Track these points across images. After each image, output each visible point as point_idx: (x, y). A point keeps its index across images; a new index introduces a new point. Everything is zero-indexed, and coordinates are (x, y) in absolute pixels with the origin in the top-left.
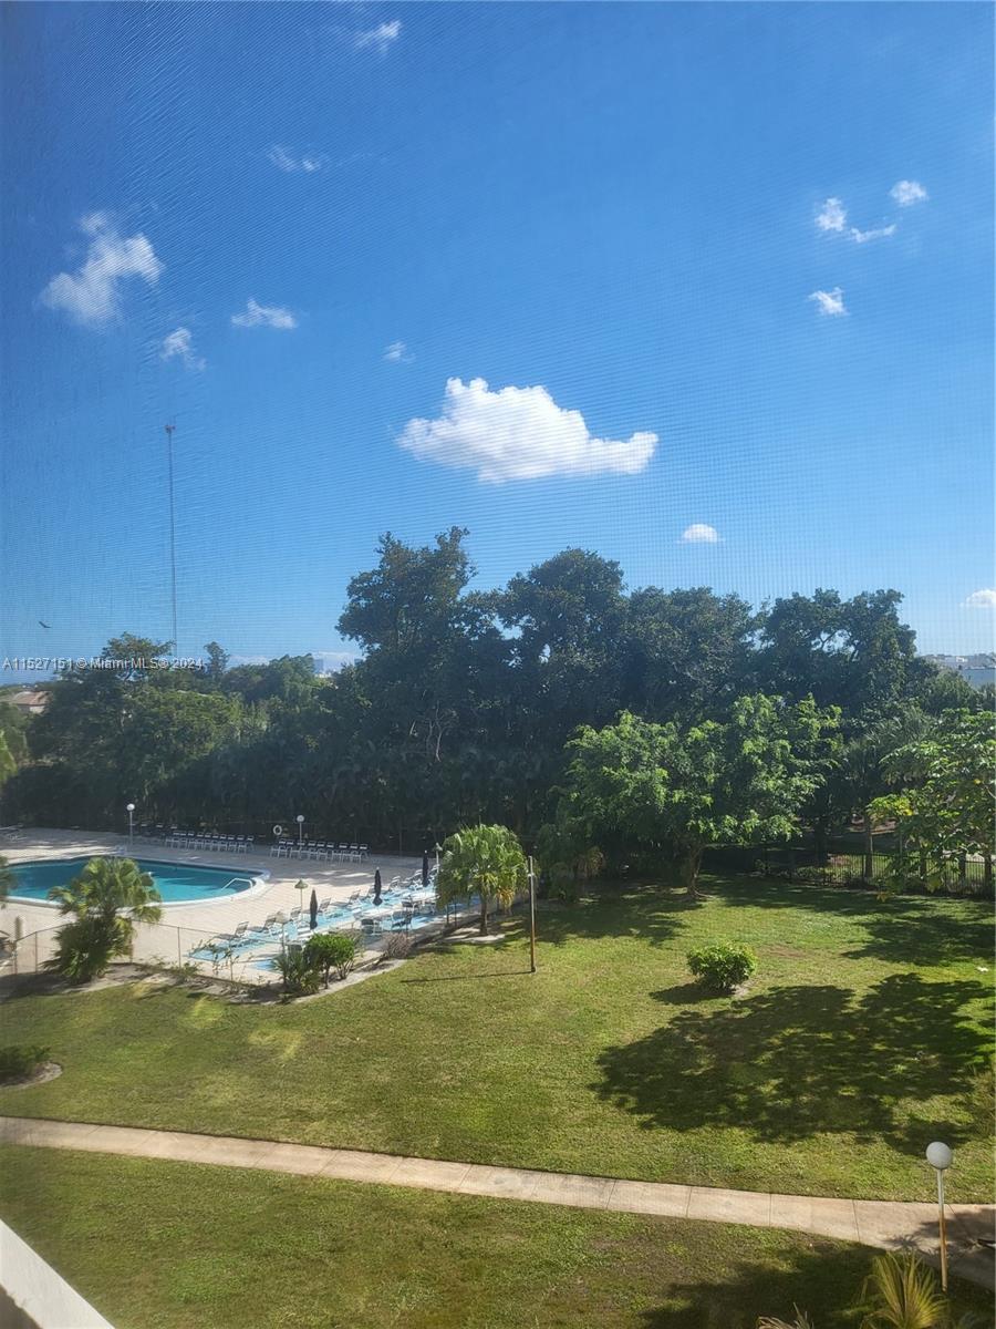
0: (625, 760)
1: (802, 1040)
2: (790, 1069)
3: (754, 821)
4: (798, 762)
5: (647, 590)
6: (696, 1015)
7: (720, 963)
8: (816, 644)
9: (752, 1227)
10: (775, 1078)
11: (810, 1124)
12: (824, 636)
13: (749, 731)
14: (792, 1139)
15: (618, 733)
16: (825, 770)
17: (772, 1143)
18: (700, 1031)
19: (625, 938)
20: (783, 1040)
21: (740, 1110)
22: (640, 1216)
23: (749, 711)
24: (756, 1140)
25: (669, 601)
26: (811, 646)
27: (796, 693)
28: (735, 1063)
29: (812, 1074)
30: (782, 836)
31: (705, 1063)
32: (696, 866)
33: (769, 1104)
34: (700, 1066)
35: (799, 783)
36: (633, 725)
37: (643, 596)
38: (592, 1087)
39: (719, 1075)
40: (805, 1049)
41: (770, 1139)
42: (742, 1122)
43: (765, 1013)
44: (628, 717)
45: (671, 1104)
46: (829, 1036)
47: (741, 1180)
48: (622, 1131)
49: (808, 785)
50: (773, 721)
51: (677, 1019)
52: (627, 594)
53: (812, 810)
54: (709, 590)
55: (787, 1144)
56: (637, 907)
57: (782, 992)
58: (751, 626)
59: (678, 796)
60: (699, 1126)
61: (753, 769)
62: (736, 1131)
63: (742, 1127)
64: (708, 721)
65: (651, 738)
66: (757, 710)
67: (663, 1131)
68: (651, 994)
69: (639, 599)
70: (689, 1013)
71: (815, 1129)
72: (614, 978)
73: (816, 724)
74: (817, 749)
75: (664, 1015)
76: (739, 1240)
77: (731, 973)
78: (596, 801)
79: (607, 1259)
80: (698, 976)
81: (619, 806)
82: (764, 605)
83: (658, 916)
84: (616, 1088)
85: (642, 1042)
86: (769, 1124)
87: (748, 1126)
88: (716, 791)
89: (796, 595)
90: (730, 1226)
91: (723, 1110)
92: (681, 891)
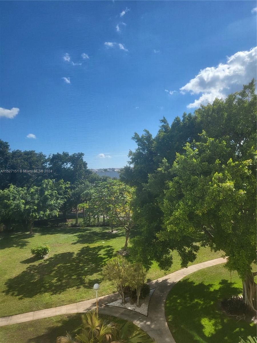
0: (11, 198)
1: (62, 267)
2: (60, 275)
3: (48, 212)
4: (59, 196)
5: (17, 151)
6: (34, 266)
7: (40, 250)
8: (63, 166)
9: (51, 317)
10: (56, 278)
11: (65, 287)
12: (65, 164)
13: (46, 188)
14: (61, 292)
15: (9, 191)
16: (66, 198)
17: (56, 294)
18: (35, 269)
19: (11, 248)
20: (58, 268)
21: (47, 288)
22: (20, 324)
23: (46, 184)
24: (52, 295)
25: (23, 154)
26: (62, 166)
27: (58, 178)
28: (45, 276)
29: (65, 275)
30: (56, 216)
31: (37, 278)
32: (32, 226)
33: (55, 284)
34: (36, 279)
35: (59, 202)
36: (14, 188)
37: (16, 152)
38: (3, 292)
39: (41, 280)
40: (63, 269)
41: (55, 294)
42: (48, 291)
43: (53, 262)
44: (12, 187)
45: (28, 291)
46: (69, 264)
47: (48, 306)
48: (14, 301)
49: (61, 202)
50: (53, 186)
51: (28, 267)
52: (11, 151)
53: (63, 208)
54: (34, 151)
55: (60, 294)
56: (15, 239)
57: (57, 256)
58: (46, 161)
59: (27, 207)
60: (36, 295)
61: (47, 199)
62: (46, 294)
63: (48, 292)
64: (35, 186)
65: (19, 191)
66: (48, 183)
67: (26, 299)
68: (20, 262)
69: (14, 153)
70: (32, 265)
71: (66, 288)
72: (9, 259)
73: (63, 186)
74: (64, 193)
75: (24, 267)
76: (48, 322)
77: (43, 253)
78: (2, 210)
79: (10, 338)
80: (34, 255)
81: (10, 211)
82: (50, 156)
83: (22, 240)
84: (11, 290)
85: (18, 276)
86: (55, 290)
87: (49, 292)
88: (38, 205)
89: (58, 153)
90: (45, 319)
91: (42, 289)
92: (28, 233)
